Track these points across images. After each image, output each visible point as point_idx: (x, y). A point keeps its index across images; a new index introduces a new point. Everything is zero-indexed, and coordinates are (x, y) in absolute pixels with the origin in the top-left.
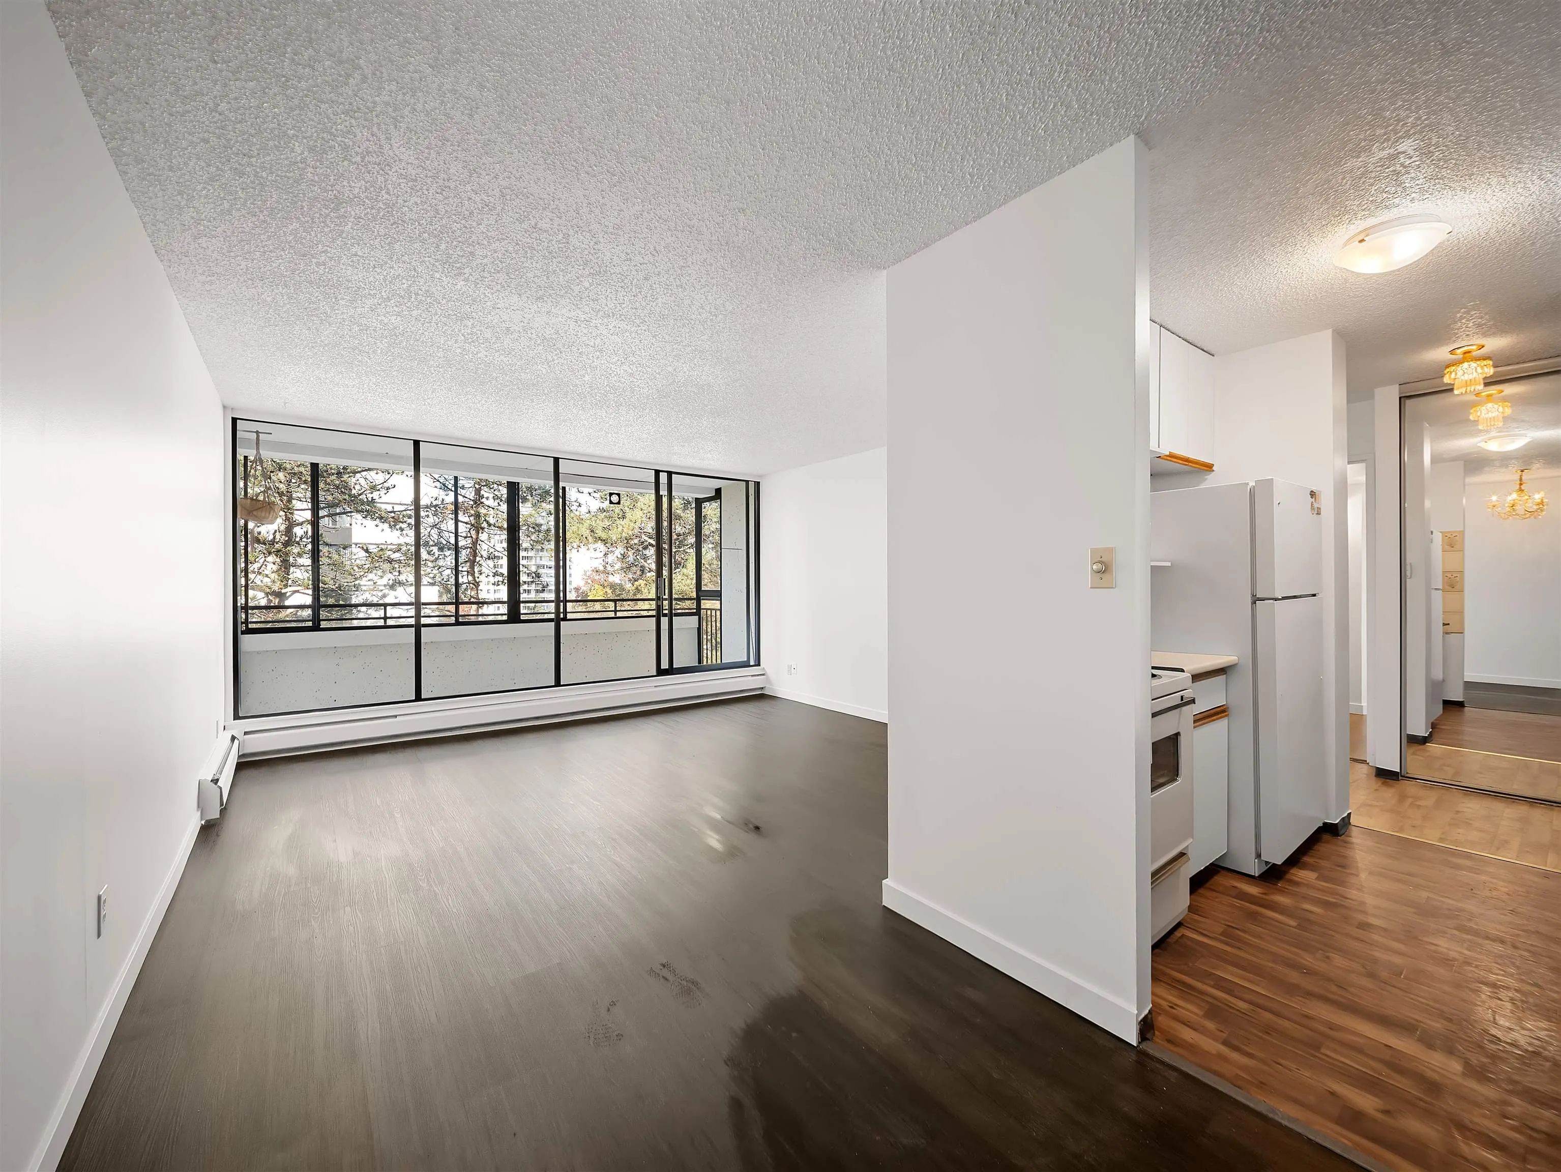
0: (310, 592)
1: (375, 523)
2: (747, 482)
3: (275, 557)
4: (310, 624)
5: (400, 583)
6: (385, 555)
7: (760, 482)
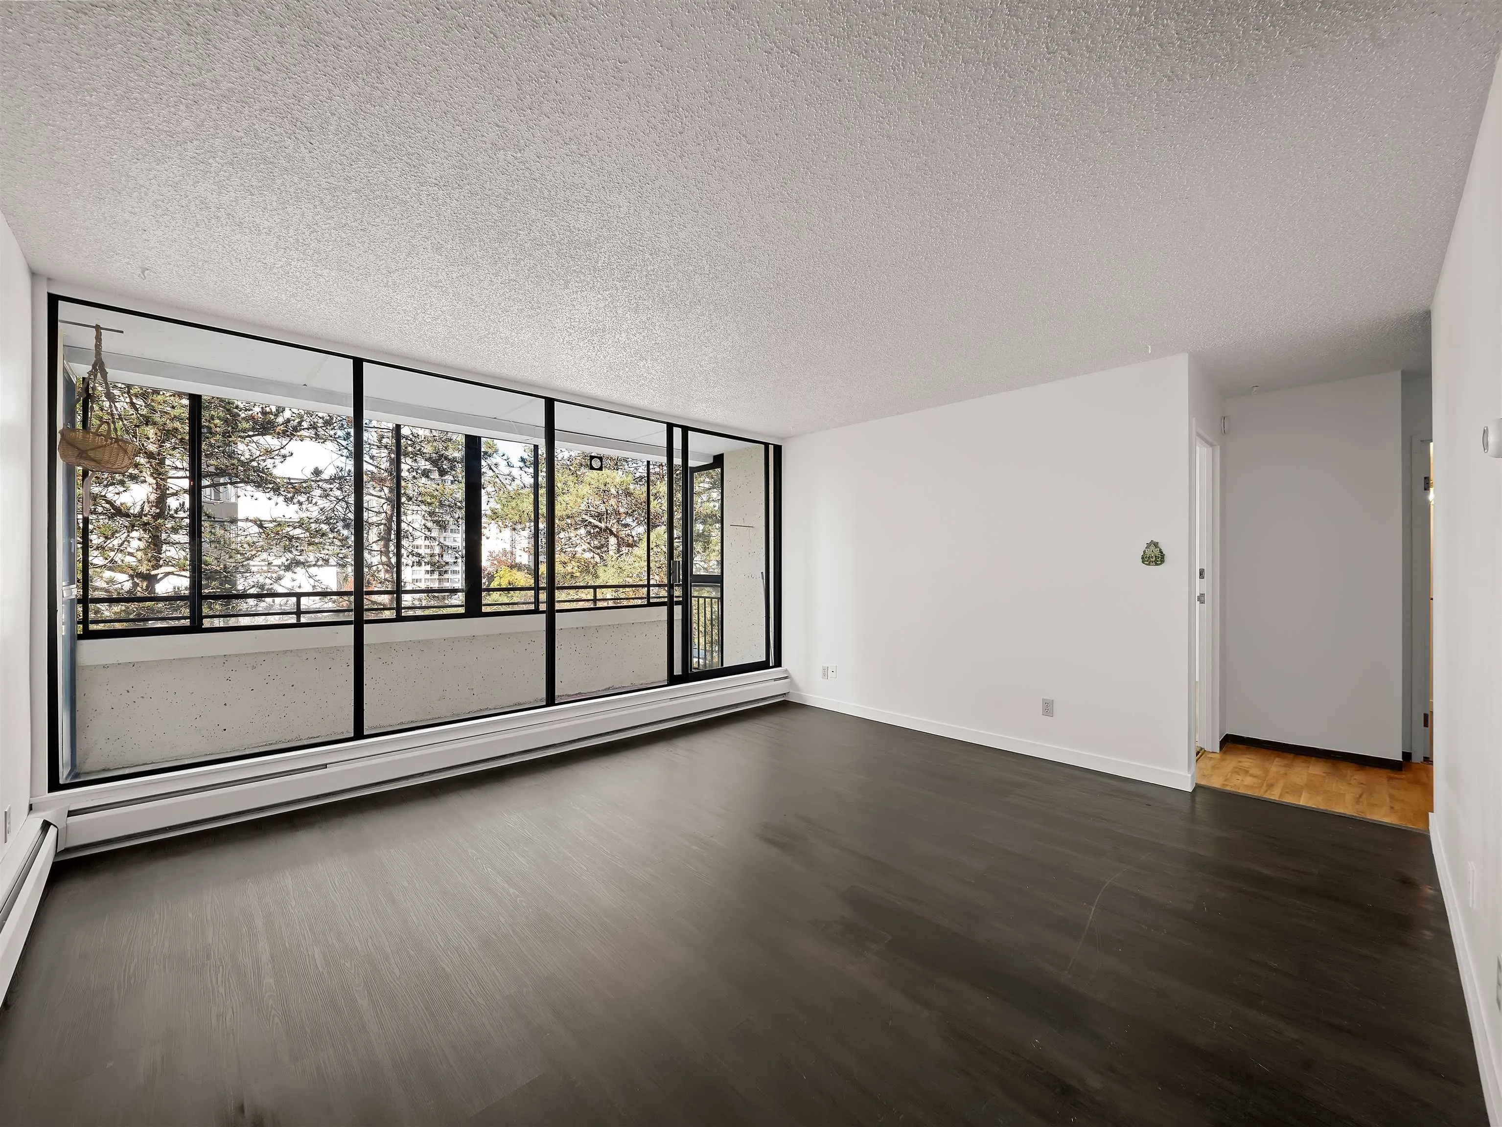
0: (187, 574)
1: (268, 495)
2: (767, 445)
3: (142, 532)
4: (187, 622)
5: (298, 563)
6: (284, 531)
7: (781, 446)
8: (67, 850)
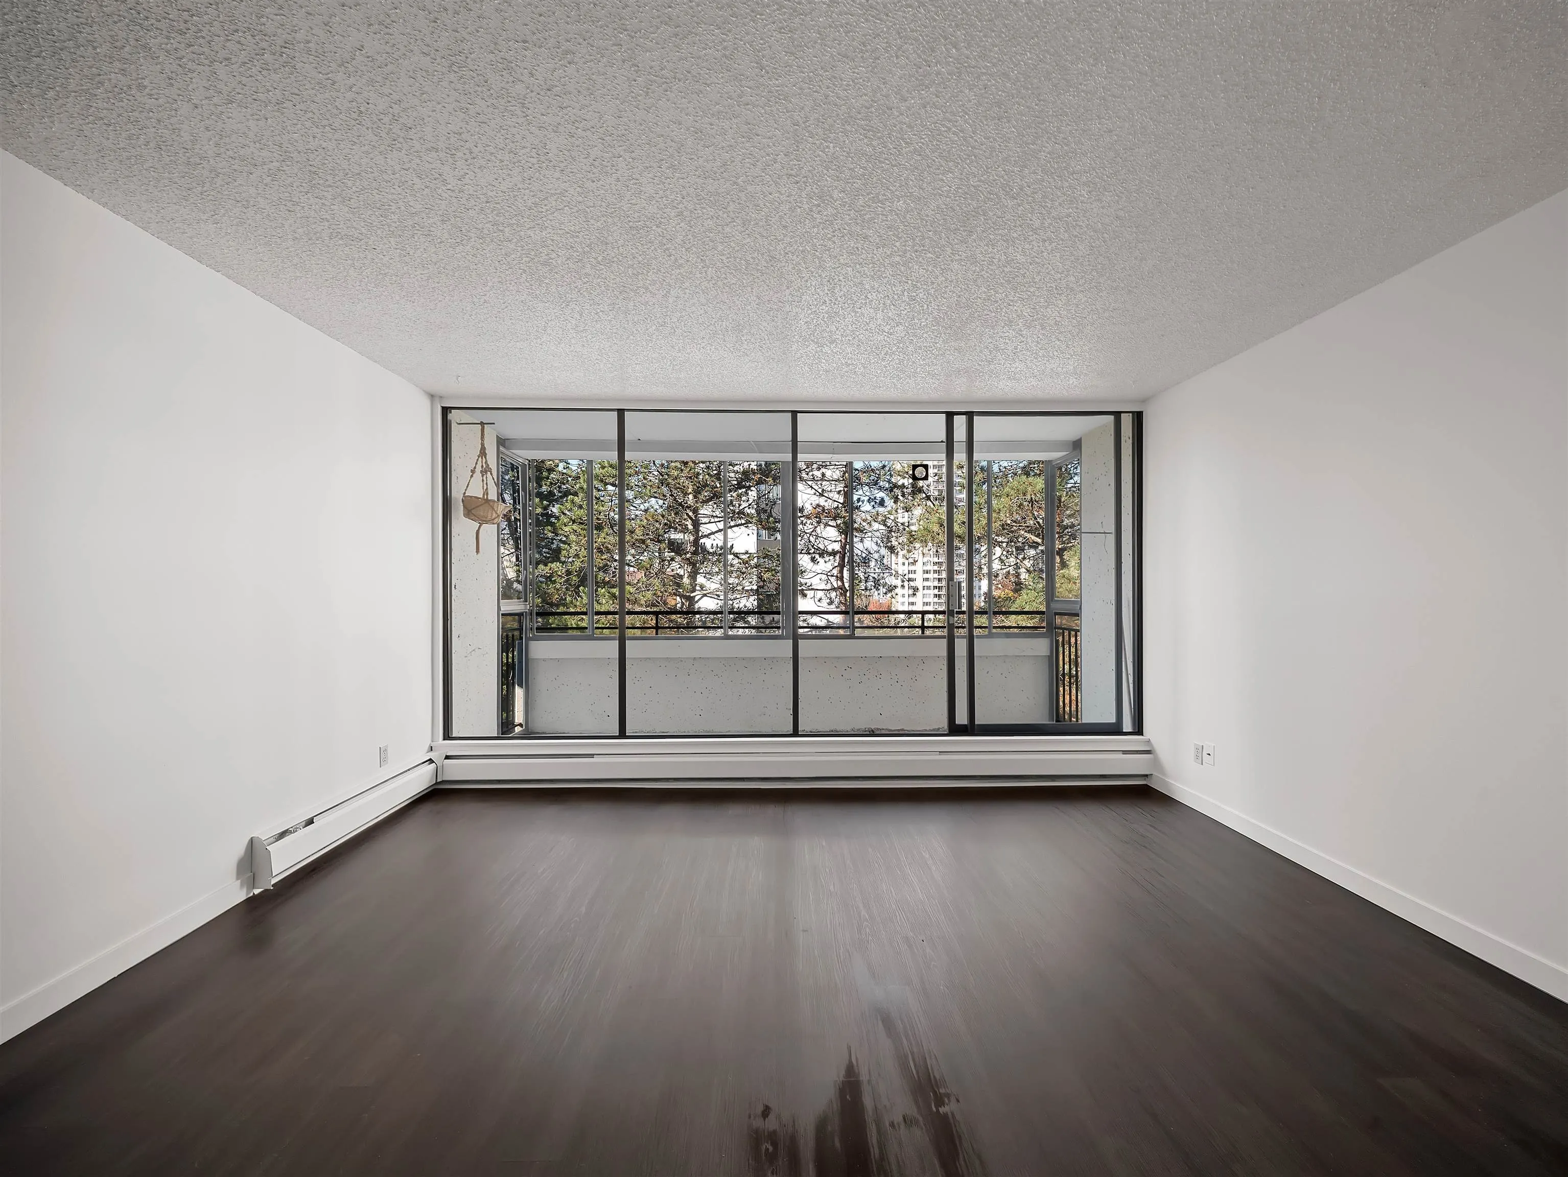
2: (1117, 415)
7: (1142, 412)
8: (443, 782)
